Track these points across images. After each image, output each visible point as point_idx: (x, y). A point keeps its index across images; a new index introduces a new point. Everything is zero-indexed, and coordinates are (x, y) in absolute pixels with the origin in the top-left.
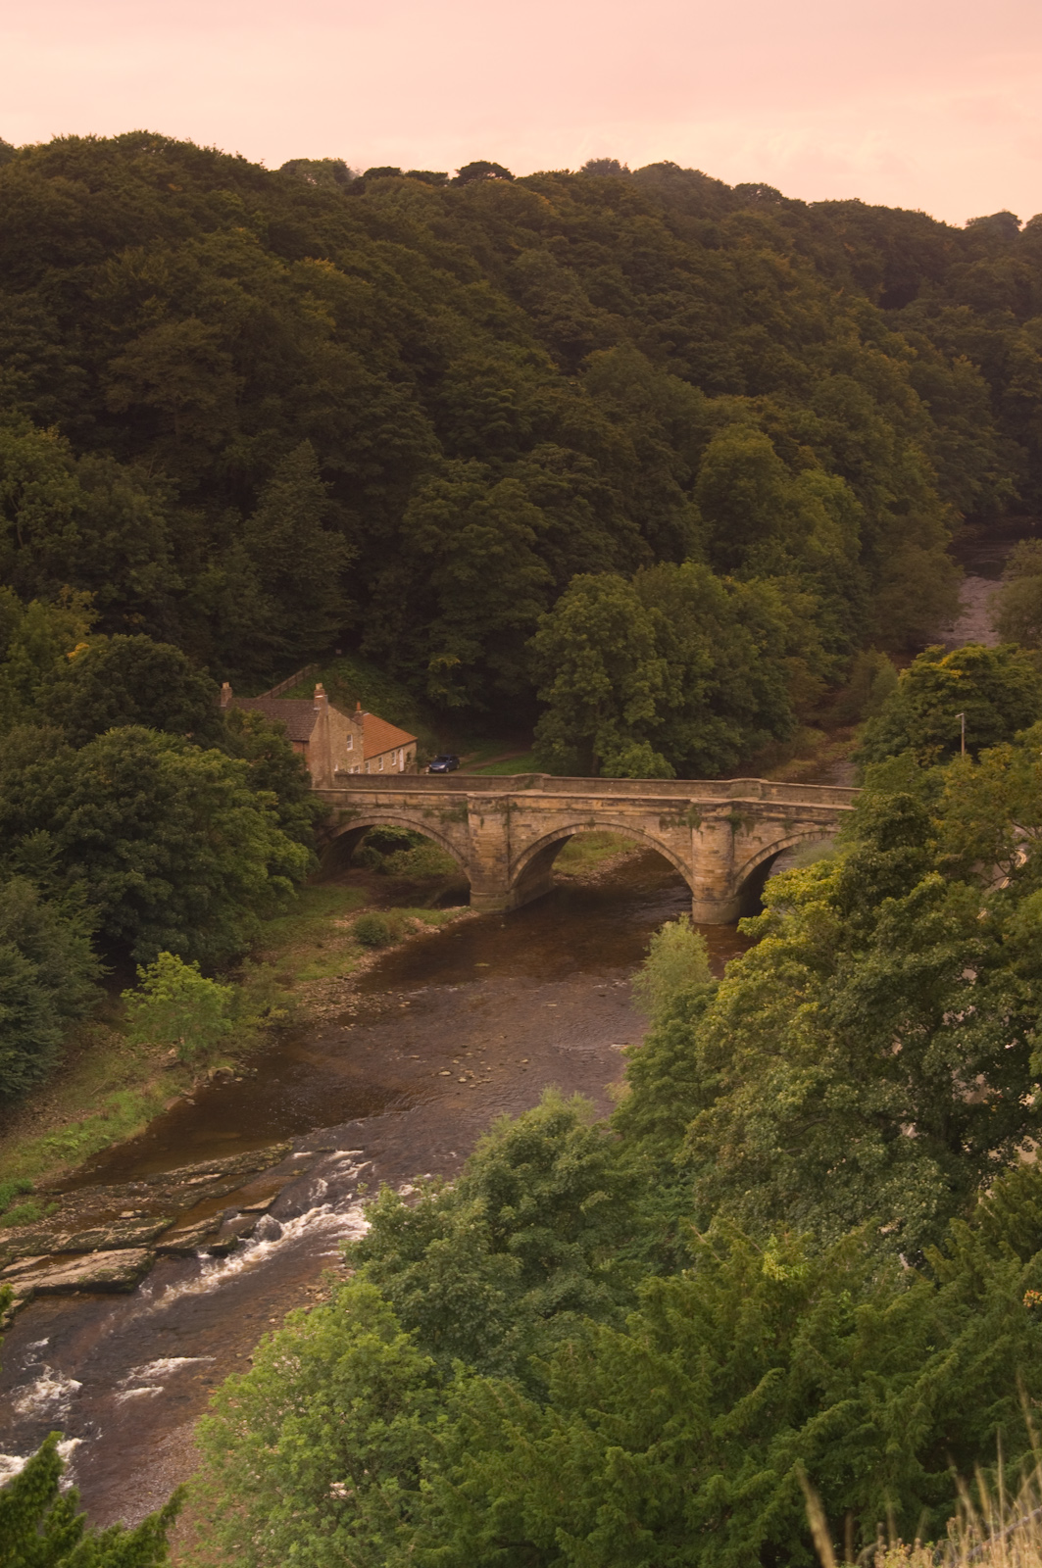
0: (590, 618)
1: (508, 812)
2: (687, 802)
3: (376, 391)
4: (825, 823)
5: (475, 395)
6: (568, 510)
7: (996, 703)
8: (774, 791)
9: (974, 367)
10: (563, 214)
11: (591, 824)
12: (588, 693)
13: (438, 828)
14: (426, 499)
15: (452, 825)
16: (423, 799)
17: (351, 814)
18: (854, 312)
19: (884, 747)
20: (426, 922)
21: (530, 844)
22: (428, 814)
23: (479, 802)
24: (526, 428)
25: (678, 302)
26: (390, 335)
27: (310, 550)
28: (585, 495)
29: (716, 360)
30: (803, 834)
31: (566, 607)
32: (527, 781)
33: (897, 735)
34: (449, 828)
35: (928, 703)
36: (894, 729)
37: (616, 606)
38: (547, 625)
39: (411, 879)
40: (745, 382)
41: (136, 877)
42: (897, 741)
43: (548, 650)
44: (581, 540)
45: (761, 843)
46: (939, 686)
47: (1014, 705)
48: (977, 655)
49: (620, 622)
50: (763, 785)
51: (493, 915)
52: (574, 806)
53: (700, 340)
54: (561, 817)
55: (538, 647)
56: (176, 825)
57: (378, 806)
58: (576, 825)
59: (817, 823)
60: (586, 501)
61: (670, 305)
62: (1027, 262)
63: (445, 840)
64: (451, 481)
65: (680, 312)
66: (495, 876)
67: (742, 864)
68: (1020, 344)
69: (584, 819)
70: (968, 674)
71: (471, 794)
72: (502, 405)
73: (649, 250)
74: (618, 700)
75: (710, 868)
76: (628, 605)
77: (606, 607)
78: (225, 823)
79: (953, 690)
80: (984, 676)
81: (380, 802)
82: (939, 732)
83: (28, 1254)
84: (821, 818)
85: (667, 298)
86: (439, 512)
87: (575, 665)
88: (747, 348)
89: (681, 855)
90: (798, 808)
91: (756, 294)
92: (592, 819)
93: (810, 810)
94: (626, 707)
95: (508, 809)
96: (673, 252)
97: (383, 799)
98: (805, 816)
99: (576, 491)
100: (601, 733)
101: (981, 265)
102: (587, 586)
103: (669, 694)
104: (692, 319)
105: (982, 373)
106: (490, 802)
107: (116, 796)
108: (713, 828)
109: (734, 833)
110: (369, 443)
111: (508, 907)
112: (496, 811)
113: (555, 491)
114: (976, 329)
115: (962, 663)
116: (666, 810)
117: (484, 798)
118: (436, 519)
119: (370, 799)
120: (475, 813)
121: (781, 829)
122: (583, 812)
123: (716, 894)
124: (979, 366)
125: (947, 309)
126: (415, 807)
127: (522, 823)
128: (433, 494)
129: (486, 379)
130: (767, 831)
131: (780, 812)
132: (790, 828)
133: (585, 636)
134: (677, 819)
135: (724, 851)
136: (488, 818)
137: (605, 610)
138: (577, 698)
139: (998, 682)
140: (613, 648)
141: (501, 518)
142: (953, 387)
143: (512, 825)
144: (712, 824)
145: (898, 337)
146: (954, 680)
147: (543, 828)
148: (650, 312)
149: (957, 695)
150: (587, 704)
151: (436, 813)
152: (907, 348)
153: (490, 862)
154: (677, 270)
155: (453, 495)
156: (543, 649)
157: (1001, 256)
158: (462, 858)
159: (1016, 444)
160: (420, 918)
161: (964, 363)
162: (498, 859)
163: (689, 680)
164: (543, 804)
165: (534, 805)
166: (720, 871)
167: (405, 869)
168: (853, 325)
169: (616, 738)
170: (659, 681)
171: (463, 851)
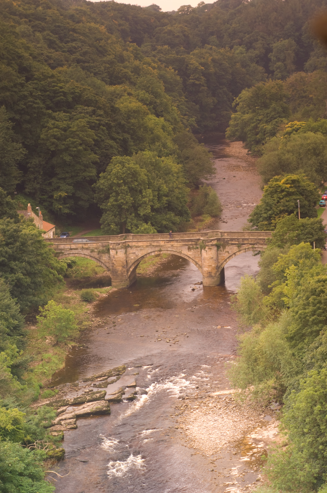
0: (124, 173)
1: (126, 248)
2: (199, 240)
3: (22, 85)
4: (254, 244)
5: (49, 86)
6: (99, 132)
7: (304, 196)
8: (226, 234)
9: (175, 71)
10: (24, 9)
11: (160, 251)
12: (124, 204)
13: (97, 256)
14: (50, 128)
15: (103, 255)
16: (90, 245)
17: (60, 253)
18: (131, 49)
19: (265, 215)
20: (101, 293)
21: (135, 260)
22: (92, 251)
23: (115, 245)
24: (70, 100)
25: (78, 46)
26: (14, 62)
27: (9, 151)
28: (104, 126)
29: (97, 70)
30: (245, 249)
31: (112, 170)
32: (124, 237)
33: (269, 210)
34: (101, 256)
35: (279, 198)
36: (268, 208)
37: (133, 168)
38: (104, 178)
39: (78, 279)
40: (109, 80)
41: (21, 276)
42: (270, 212)
43: (106, 187)
44: (106, 144)
45: (229, 253)
46: (283, 191)
47: (311, 196)
48: (296, 178)
49: (134, 175)
50: (221, 232)
51: (123, 289)
52: (153, 244)
53: (89, 62)
54: (148, 248)
55: (101, 187)
56: (30, 255)
57: (71, 249)
58: (154, 252)
59: (251, 244)
60: (105, 128)
61: (75, 48)
62: (186, 26)
63: (100, 261)
64: (58, 121)
65: (79, 51)
66: (122, 274)
67: (221, 262)
68: (193, 61)
69: (157, 249)
70: (292, 186)
71: (110, 242)
72: (61, 90)
73: (60, 24)
74: (135, 207)
75: (210, 264)
76: (137, 168)
77: (129, 169)
78: (43, 254)
79: (288, 192)
80: (299, 186)
81: (72, 248)
82: (286, 208)
83: (62, 406)
84: (252, 242)
85: (74, 45)
86: (56, 134)
87: (117, 194)
88: (108, 65)
89: (197, 260)
90: (243, 239)
91: (99, 42)
92: (160, 249)
93: (248, 239)
94: (139, 209)
95: (126, 247)
96: (68, 25)
97: (73, 246)
98: (246, 242)
99: (100, 124)
100: (129, 220)
101: (169, 28)
102: (119, 161)
103: (153, 203)
104: (85, 53)
105: (178, 75)
106: (119, 245)
107: (7, 244)
108: (211, 249)
109: (218, 250)
110: (24, 107)
111: (127, 286)
112: (122, 248)
113: (93, 124)
114: (173, 56)
115: (290, 182)
116: (190, 243)
117: (117, 243)
118: (55, 137)
119: (68, 247)
120: (114, 249)
121: (236, 248)
122: (157, 246)
123: (213, 275)
124: (177, 71)
125: (159, 47)
126: (87, 249)
127: (131, 251)
128: (52, 126)
129: (52, 80)
130: (231, 249)
131: (236, 241)
132: (240, 247)
133: (122, 181)
134: (195, 247)
135: (215, 258)
136: (119, 251)
137: (128, 170)
138: (119, 206)
139: (304, 188)
140: (133, 185)
141: (80, 135)
142: (171, 80)
143: (128, 253)
144: (210, 247)
145: (148, 59)
146: (288, 188)
147: (140, 254)
148: (68, 51)
149: (289, 194)
150: (124, 208)
151: (96, 250)
152: (153, 64)
153: (120, 268)
154: (71, 33)
155: (61, 126)
156: (104, 187)
157: (175, 24)
158: (107, 268)
159: (194, 104)
160: (98, 291)
161: (171, 69)
162: (123, 267)
163: (159, 197)
164: (140, 244)
165: (136, 245)
166: (214, 265)
167: (74, 275)
168: (132, 55)
169: (135, 222)
170: (151, 197)
171: (107, 265)
